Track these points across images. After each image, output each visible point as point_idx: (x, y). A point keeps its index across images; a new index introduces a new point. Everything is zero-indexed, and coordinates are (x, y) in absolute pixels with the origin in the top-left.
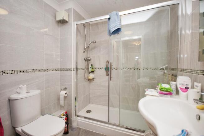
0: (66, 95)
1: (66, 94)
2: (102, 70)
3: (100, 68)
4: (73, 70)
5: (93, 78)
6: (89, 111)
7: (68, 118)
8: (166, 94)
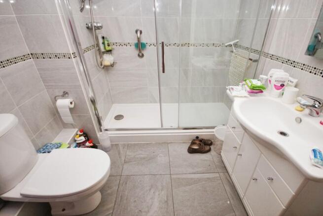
0: (72, 106)
1: (71, 103)
2: (129, 46)
3: (122, 44)
4: (72, 55)
5: (112, 62)
6: (119, 117)
7: (88, 137)
8: (256, 93)
